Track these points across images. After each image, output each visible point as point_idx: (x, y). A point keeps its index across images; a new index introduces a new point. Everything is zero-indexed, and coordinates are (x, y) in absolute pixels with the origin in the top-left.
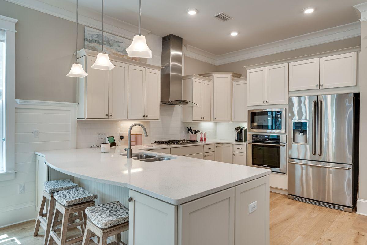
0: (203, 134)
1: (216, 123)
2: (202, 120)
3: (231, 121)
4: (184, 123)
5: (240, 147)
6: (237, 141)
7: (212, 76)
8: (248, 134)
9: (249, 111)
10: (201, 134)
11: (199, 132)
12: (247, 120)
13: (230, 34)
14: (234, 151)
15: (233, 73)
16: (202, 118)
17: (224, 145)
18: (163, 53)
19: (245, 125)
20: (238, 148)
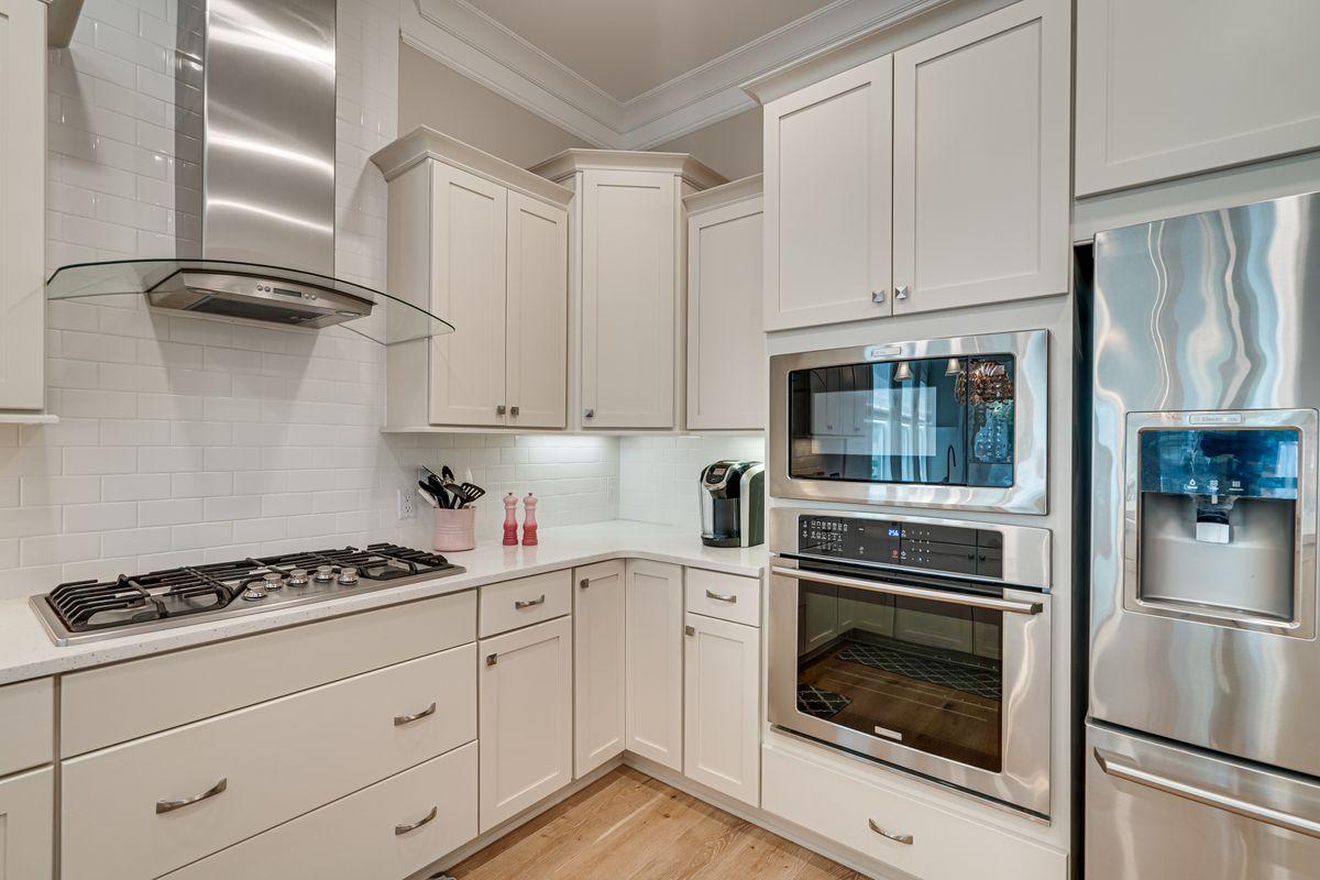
0: (520, 506)
1: (619, 438)
2: (507, 419)
3: (677, 430)
4: (395, 440)
5: (724, 587)
6: (708, 542)
7: (573, 175)
8: (775, 511)
9: (775, 361)
10: (510, 504)
11: (483, 492)
12: (767, 424)
14: (688, 608)
15: (688, 165)
16: (501, 411)
17: (633, 567)
19: (755, 452)
20: (710, 595)
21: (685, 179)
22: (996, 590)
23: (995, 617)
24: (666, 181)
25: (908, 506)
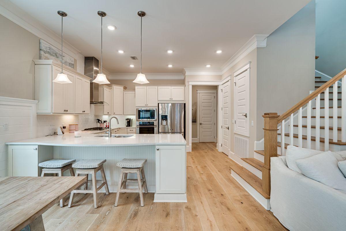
0: (108, 123)
3: (122, 115)
4: (95, 116)
6: (127, 126)
7: (112, 86)
9: (137, 109)
10: (106, 123)
12: (136, 114)
13: (129, 65)
14: (128, 132)
15: (124, 87)
16: (108, 113)
18: (85, 68)
20: (130, 130)
21: (124, 88)
22: (154, 126)
23: (154, 128)
24: (122, 88)
25: (144, 121)
